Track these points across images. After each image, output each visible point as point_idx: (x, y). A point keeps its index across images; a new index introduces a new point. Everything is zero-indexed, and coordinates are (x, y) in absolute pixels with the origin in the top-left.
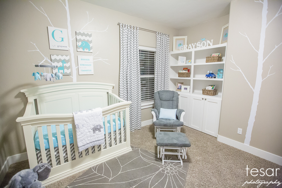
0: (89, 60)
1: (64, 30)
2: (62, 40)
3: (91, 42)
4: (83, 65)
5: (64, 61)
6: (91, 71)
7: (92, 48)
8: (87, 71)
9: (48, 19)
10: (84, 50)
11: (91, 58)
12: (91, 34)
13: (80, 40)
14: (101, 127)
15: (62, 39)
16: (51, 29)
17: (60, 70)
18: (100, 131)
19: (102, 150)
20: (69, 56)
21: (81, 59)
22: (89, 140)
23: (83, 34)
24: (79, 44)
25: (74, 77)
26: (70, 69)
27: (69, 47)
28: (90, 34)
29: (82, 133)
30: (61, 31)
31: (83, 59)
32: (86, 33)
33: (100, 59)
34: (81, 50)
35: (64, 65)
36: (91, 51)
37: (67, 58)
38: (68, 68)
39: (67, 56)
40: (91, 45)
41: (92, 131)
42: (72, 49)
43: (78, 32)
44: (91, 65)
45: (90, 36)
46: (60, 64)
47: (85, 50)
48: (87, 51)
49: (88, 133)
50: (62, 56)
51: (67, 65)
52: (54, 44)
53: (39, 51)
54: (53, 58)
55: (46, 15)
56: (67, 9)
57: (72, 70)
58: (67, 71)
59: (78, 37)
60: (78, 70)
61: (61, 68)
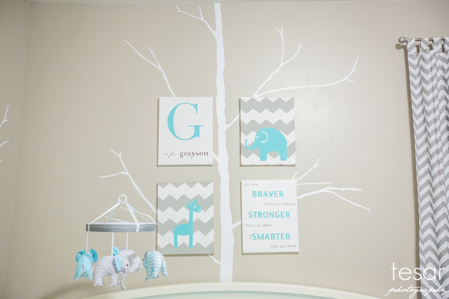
0: (281, 194)
1: (205, 102)
2: (197, 134)
3: (290, 127)
4: (260, 215)
6: (288, 236)
7: (292, 149)
8: (273, 236)
9: (164, 76)
10: (263, 158)
11: (289, 186)
12: (292, 100)
13: (253, 125)
15: (197, 128)
16: (166, 104)
17: (179, 236)
20: (211, 185)
21: (254, 194)
23: (260, 106)
24: (249, 138)
25: (226, 263)
26: (212, 232)
27: (216, 151)
28: (286, 99)
30: (196, 106)
31: (260, 194)
32: (273, 99)
33: (325, 190)
34: (254, 159)
35: (196, 216)
36: (291, 160)
37: (206, 192)
38: (206, 228)
39: (206, 184)
40: (290, 138)
42: (223, 160)
43: (245, 99)
44: (288, 214)
45: (288, 106)
46: (183, 214)
47: (270, 160)
48: (277, 160)
50: (191, 184)
51: (204, 216)
52: (171, 149)
53: (127, 173)
54: (163, 193)
55: (159, 68)
56: (218, 34)
57: (218, 236)
58: (203, 240)
59: (247, 118)
60: (239, 233)
61: (185, 228)
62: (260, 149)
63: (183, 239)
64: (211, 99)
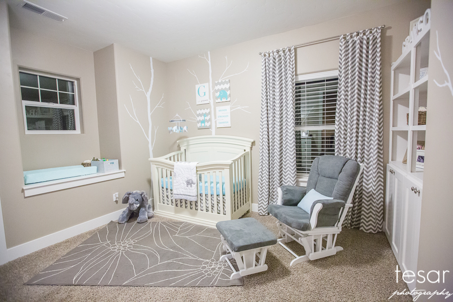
0: (226, 110)
1: (206, 85)
2: (205, 95)
4: (221, 117)
5: (205, 115)
6: (228, 122)
8: (224, 123)
9: (197, 78)
10: (221, 100)
11: (228, 108)
13: (218, 90)
15: (205, 93)
16: (197, 87)
18: (191, 186)
19: (199, 211)
20: (209, 109)
21: (219, 111)
22: (183, 191)
23: (220, 84)
25: (213, 130)
27: (210, 99)
28: (227, 80)
29: (177, 182)
30: (204, 86)
32: (224, 81)
33: (238, 108)
34: (219, 100)
35: (206, 118)
37: (207, 111)
38: (208, 121)
39: (207, 109)
42: (212, 102)
43: (217, 82)
44: (228, 116)
46: (202, 118)
47: (223, 100)
48: (225, 100)
49: (182, 185)
50: (204, 109)
51: (207, 118)
52: (199, 100)
53: (190, 108)
54: (198, 112)
55: (196, 76)
56: (209, 62)
57: (211, 123)
58: (207, 124)
59: (217, 88)
60: (216, 122)
61: (203, 122)
62: (220, 97)
63: (203, 125)
64: (208, 84)
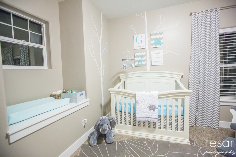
0: (160, 53)
1: (143, 35)
2: (142, 42)
3: (162, 38)
4: (155, 58)
5: (142, 56)
6: (161, 62)
7: (162, 43)
8: (158, 62)
9: (135, 31)
10: (156, 46)
11: (161, 51)
12: (162, 32)
13: (154, 39)
14: (155, 108)
15: (142, 41)
16: (135, 37)
17: (139, 63)
18: (154, 110)
19: (157, 128)
20: (145, 52)
21: (154, 54)
22: (145, 115)
23: (155, 35)
24: (153, 42)
25: (148, 67)
26: (145, 62)
27: (146, 45)
28: (161, 32)
29: (140, 108)
30: (141, 36)
31: (155, 53)
32: (158, 33)
33: (170, 52)
34: (154, 46)
35: (142, 59)
36: (162, 46)
37: (144, 54)
38: (144, 61)
39: (144, 52)
40: (162, 41)
41: (148, 108)
42: (147, 47)
43: (152, 33)
44: (161, 57)
45: (161, 34)
46: (140, 58)
47: (157, 46)
48: (159, 46)
49: (145, 109)
50: (141, 52)
51: (144, 59)
52: (137, 46)
53: (128, 51)
54: (136, 55)
55: (134, 29)
56: (146, 19)
57: (147, 62)
58: (143, 63)
59: (152, 37)
60: (151, 62)
61: (140, 61)
62: (155, 44)
63: (140, 63)
